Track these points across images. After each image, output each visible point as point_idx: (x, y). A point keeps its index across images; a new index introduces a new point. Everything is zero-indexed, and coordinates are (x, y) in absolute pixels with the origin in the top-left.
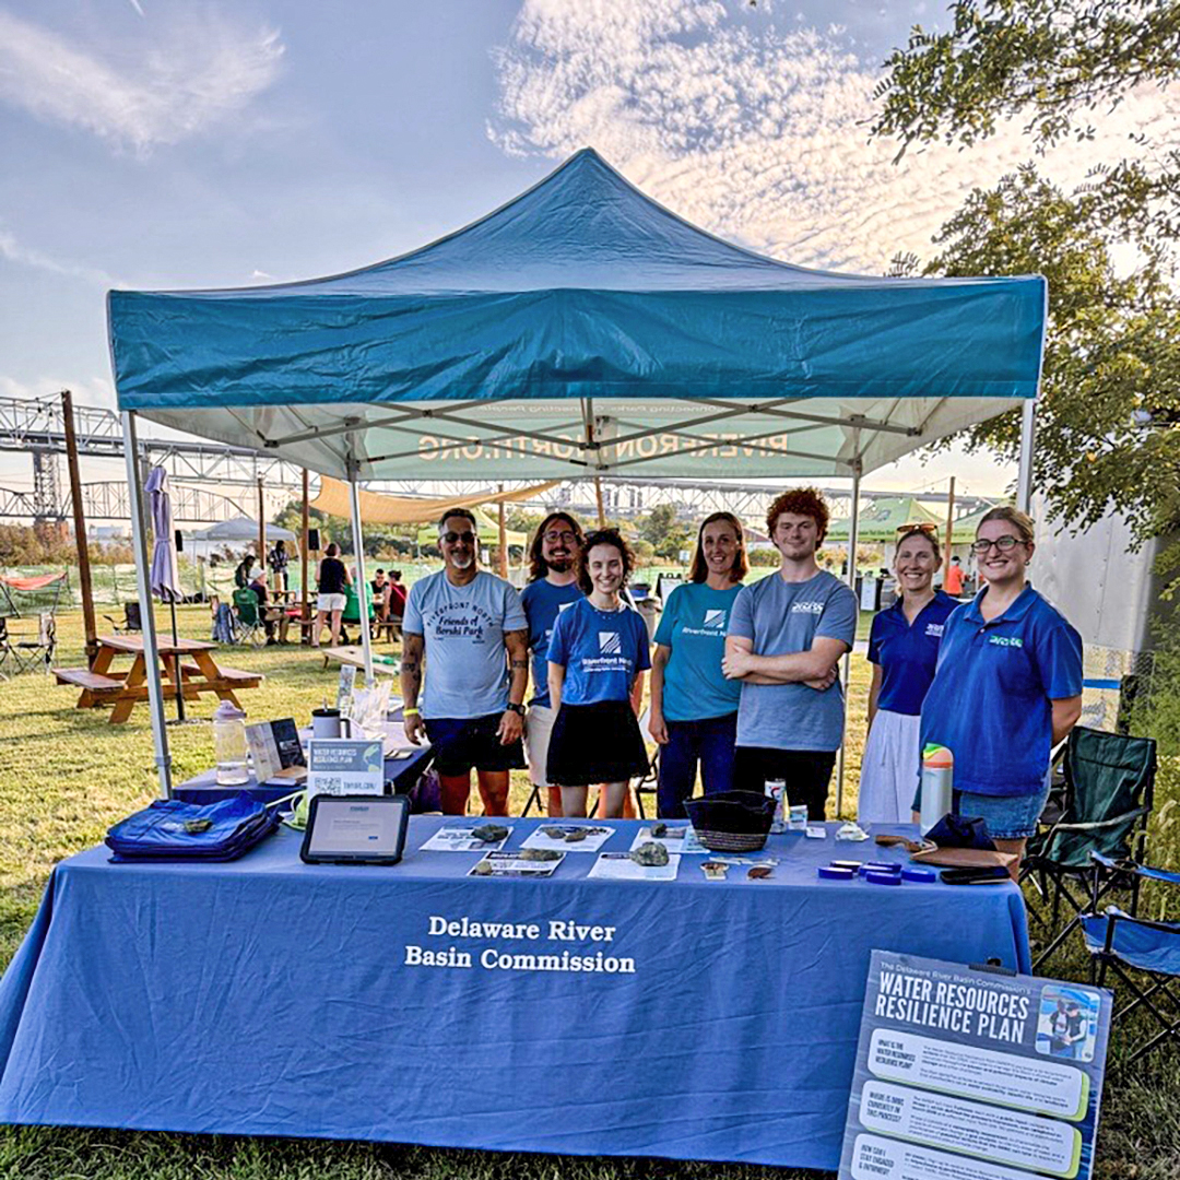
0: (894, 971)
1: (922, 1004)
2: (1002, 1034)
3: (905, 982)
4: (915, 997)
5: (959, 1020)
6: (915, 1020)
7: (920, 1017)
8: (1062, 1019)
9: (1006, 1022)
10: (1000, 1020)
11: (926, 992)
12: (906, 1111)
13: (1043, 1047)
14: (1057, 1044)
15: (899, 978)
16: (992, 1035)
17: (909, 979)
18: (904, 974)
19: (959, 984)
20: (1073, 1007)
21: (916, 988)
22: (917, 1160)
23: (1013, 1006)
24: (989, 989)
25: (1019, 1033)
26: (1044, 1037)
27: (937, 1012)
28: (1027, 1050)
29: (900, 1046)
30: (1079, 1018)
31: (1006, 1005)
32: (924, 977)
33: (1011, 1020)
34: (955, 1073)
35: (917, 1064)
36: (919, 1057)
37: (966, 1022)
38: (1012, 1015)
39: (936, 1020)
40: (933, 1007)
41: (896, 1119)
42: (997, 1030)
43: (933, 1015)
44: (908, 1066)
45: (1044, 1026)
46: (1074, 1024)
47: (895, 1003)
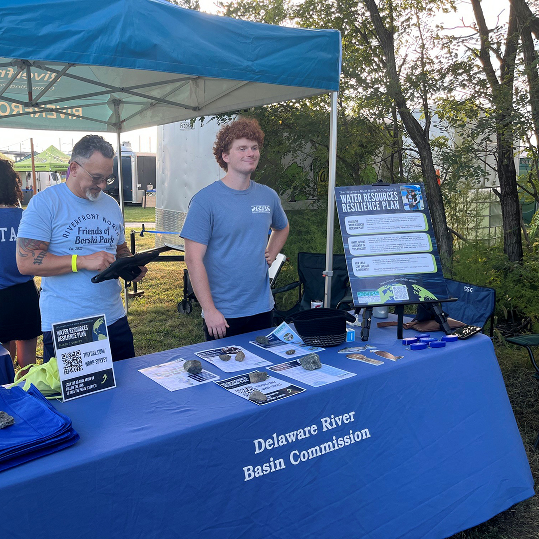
0: (345, 194)
1: (360, 203)
2: (392, 207)
3: (351, 197)
4: (356, 201)
5: (375, 206)
6: (359, 210)
7: (361, 208)
8: (410, 196)
9: (391, 202)
10: (389, 202)
11: (360, 198)
12: (367, 244)
13: (407, 208)
14: (411, 205)
15: (348, 195)
16: (388, 209)
17: (352, 195)
18: (349, 194)
19: (371, 193)
20: (412, 191)
21: (356, 198)
22: (378, 262)
23: (392, 196)
24: (382, 192)
25: (397, 206)
26: (407, 204)
27: (366, 205)
28: (402, 211)
29: (357, 221)
30: (415, 195)
31: (390, 196)
32: (357, 193)
33: (393, 201)
34: (381, 225)
35: (365, 226)
36: (365, 223)
37: (378, 206)
38: (392, 199)
39: (367, 208)
40: (364, 203)
41: (364, 249)
42: (390, 206)
43: (365, 206)
44: (362, 228)
45: (405, 201)
46: (414, 197)
47: (349, 206)
